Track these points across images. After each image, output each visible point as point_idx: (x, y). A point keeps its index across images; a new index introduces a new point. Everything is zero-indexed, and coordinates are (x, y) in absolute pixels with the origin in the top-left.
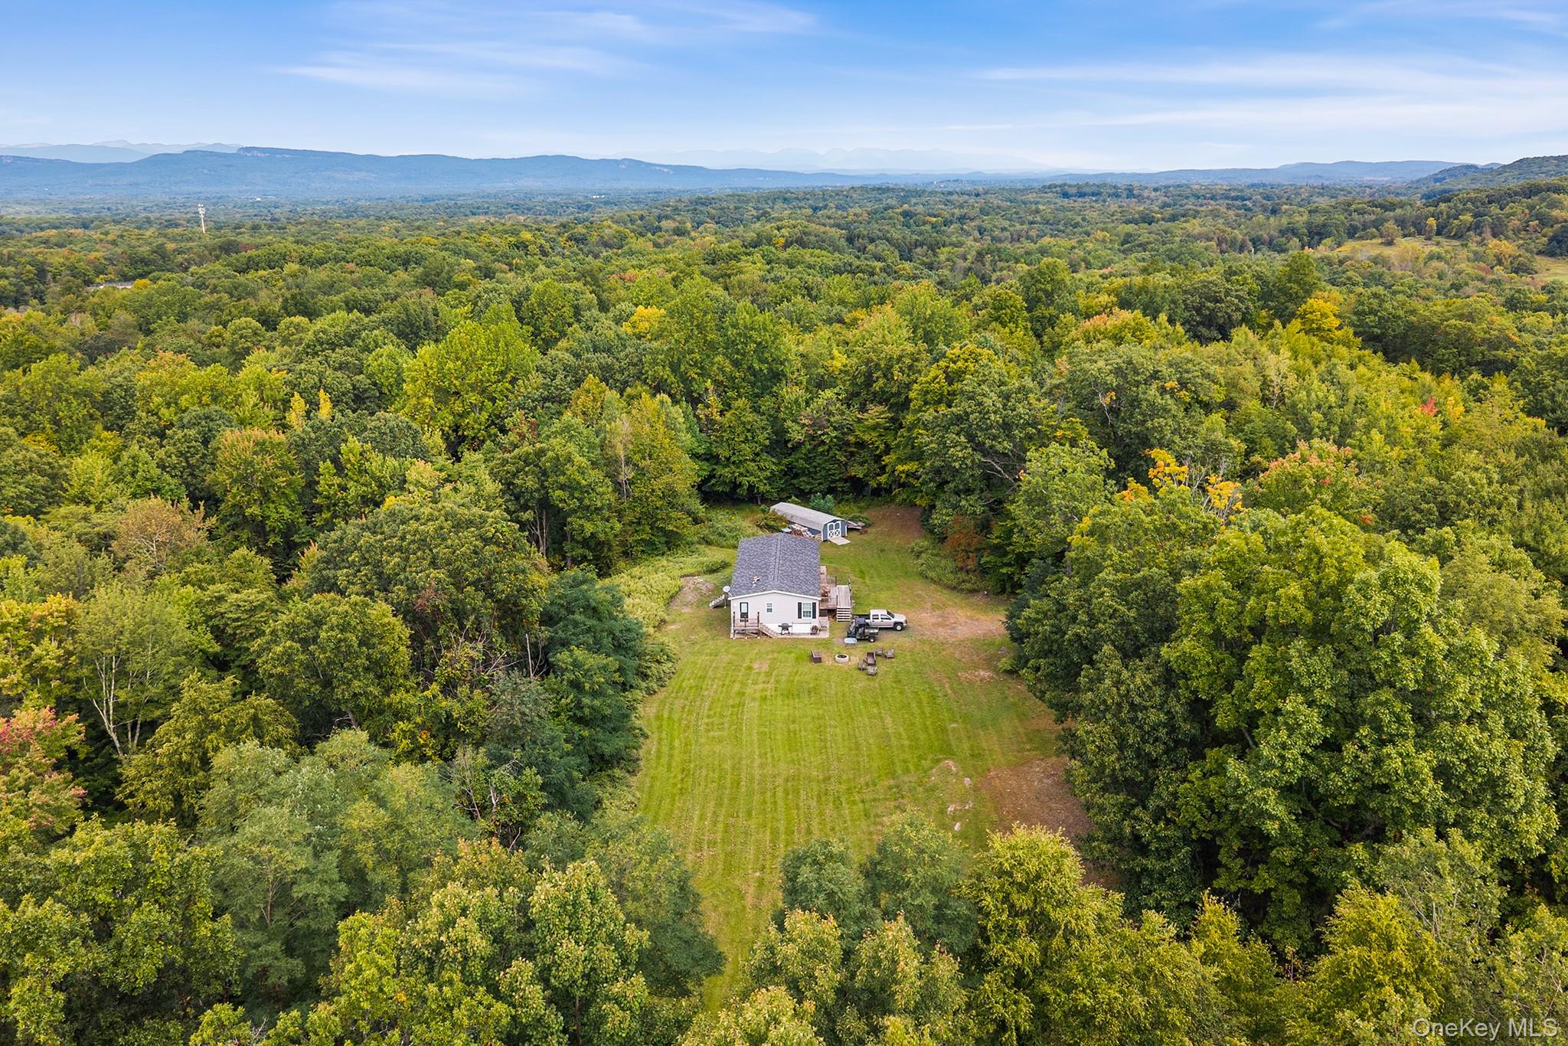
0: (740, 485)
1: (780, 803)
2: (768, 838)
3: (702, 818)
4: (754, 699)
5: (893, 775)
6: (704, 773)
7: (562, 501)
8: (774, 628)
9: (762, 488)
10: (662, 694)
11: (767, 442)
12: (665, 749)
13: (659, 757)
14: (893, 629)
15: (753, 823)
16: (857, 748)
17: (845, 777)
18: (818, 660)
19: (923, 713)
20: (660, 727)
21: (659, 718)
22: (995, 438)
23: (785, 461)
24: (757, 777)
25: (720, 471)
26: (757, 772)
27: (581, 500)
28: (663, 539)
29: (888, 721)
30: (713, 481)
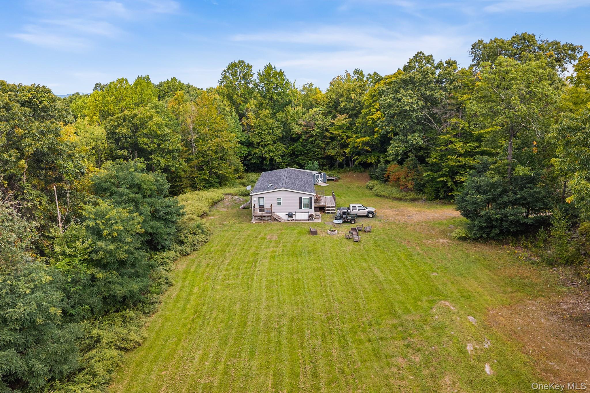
0: (265, 158)
1: (285, 342)
2: (270, 381)
3: (204, 358)
4: (265, 258)
5: (394, 314)
6: (214, 314)
7: (146, 144)
8: (282, 215)
9: (277, 160)
10: (192, 257)
11: (281, 135)
12: (184, 295)
13: (177, 301)
14: (367, 216)
15: (255, 364)
16: (354, 292)
17: (347, 317)
18: (315, 233)
19: (405, 265)
20: (185, 279)
21: (186, 272)
24: (263, 318)
26: (263, 313)
28: (217, 180)
29: (377, 272)
30: (250, 157)
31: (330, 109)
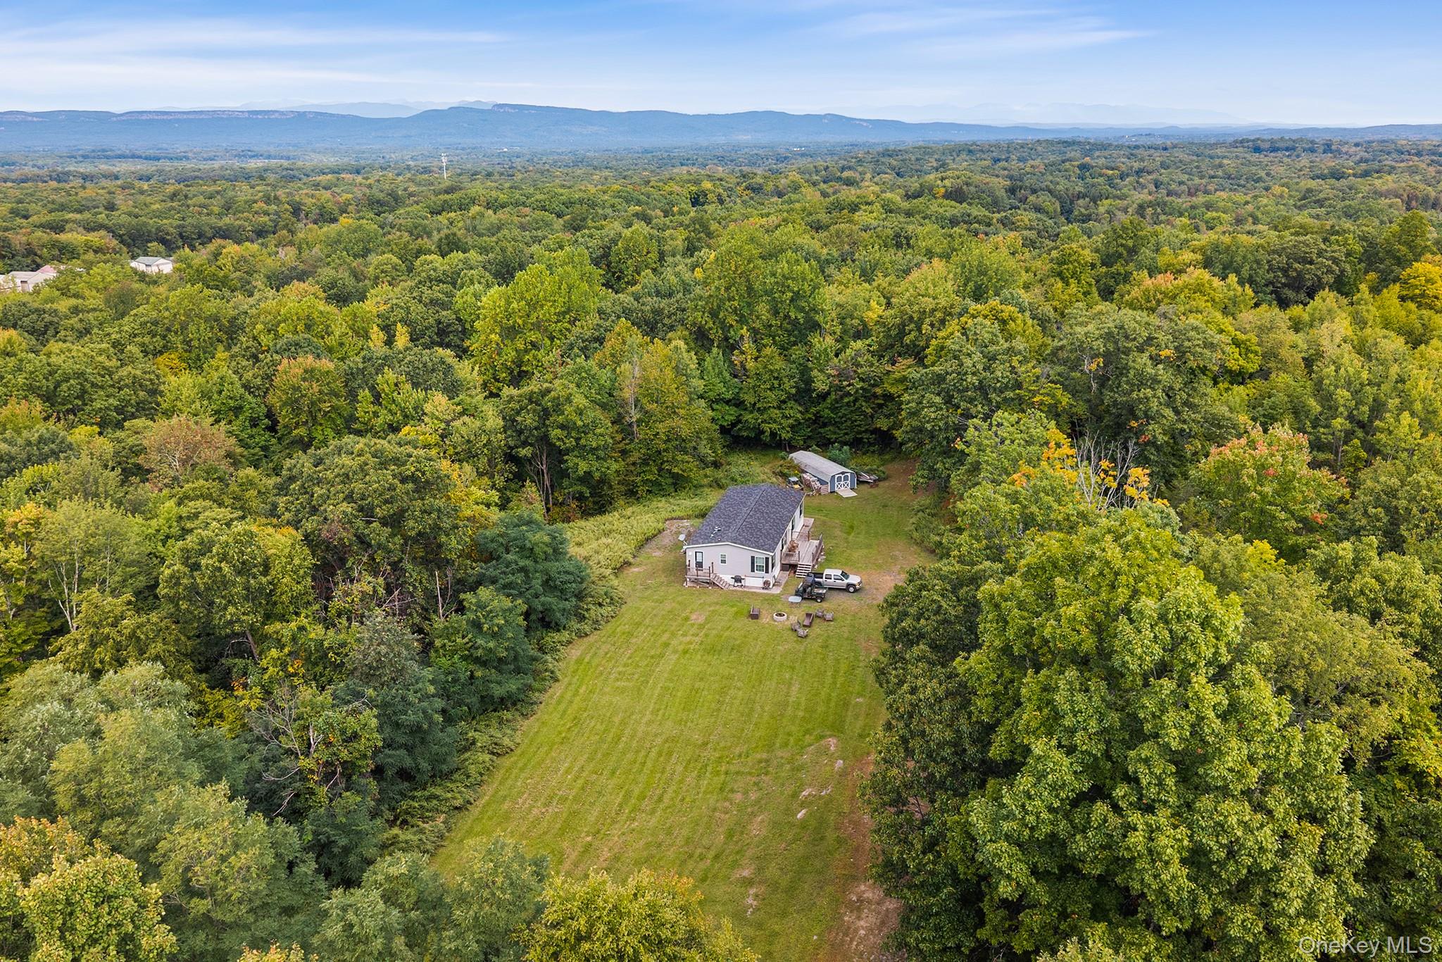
0: (763, 432)
1: (649, 764)
2: (619, 800)
3: (567, 772)
4: (675, 652)
5: (770, 747)
6: (592, 724)
7: (559, 439)
8: (728, 578)
9: (783, 435)
10: (591, 639)
11: (794, 391)
12: (569, 694)
13: (559, 703)
14: (846, 590)
15: (613, 782)
16: (749, 715)
17: (722, 745)
18: (755, 617)
19: (835, 683)
20: (575, 672)
21: (579, 661)
22: (971, 401)
23: (813, 410)
24: (640, 734)
25: (748, 417)
26: (641, 729)
27: (578, 439)
28: (670, 481)
29: (795, 688)
30: (740, 426)
31: (890, 341)
